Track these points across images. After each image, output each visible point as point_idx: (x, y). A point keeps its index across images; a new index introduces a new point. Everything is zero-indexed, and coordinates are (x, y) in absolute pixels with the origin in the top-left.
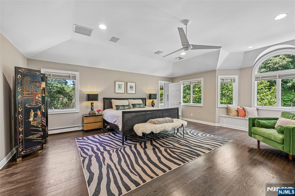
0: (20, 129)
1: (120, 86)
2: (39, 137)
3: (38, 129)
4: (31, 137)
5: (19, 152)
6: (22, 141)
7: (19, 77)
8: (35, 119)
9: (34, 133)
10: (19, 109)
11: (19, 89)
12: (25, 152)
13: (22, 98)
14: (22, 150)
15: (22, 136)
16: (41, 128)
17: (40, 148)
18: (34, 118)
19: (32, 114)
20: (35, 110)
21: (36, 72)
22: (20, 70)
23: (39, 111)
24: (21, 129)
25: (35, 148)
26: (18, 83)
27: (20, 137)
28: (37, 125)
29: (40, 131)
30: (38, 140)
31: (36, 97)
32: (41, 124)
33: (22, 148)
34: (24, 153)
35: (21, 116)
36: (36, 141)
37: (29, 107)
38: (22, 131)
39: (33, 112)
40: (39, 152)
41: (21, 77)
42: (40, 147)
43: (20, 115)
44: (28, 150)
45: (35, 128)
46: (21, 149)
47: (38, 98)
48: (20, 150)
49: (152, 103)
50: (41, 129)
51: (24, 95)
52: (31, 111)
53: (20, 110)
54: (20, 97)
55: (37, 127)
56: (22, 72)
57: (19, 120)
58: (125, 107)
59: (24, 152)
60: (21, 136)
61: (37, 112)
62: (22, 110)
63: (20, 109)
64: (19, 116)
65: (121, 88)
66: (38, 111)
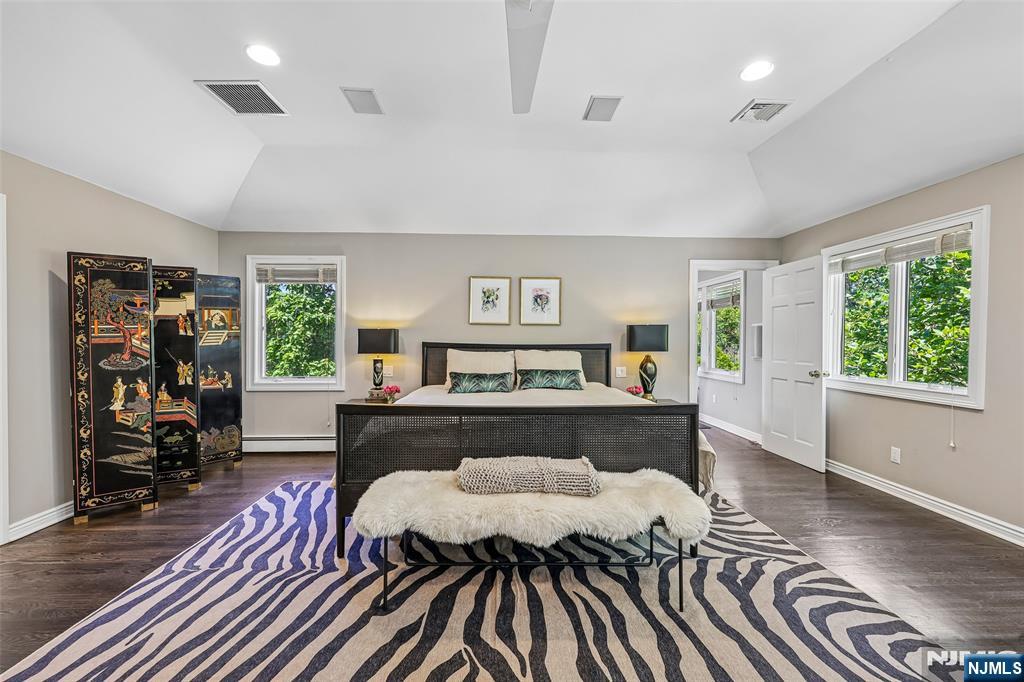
0: (82, 431)
1: (489, 298)
2: (145, 463)
3: (140, 436)
4: (116, 459)
5: (81, 500)
6: (89, 467)
7: (80, 281)
8: (130, 405)
9: (127, 447)
10: (79, 373)
11: (80, 317)
12: (97, 500)
13: (88, 342)
14: (90, 496)
15: (89, 453)
16: (148, 435)
17: (146, 495)
18: (126, 402)
19: (120, 389)
20: (129, 377)
21: (132, 264)
22: (83, 262)
23: (144, 381)
24: (85, 432)
25: (128, 493)
26: (77, 299)
27: (82, 456)
28: (135, 425)
29: (148, 445)
30: (140, 470)
31: (133, 340)
32: (149, 424)
33: (88, 489)
34: (94, 505)
35: (86, 396)
36: (133, 472)
37: (110, 368)
38: (89, 439)
39: (124, 383)
40: (145, 507)
41: (83, 281)
42: (145, 492)
43: (83, 393)
44: (108, 496)
45: (128, 434)
46: (85, 489)
47: (138, 342)
48: (84, 493)
49: (641, 367)
50: (148, 438)
51: (94, 332)
52: (116, 381)
53: (83, 378)
54: (81, 340)
55: (136, 430)
56: (88, 265)
57: (78, 407)
58: (484, 384)
59: (94, 502)
60: (85, 454)
61: (137, 386)
62: (88, 377)
63: (83, 374)
64: (80, 394)
65: (494, 305)
66: (140, 381)
